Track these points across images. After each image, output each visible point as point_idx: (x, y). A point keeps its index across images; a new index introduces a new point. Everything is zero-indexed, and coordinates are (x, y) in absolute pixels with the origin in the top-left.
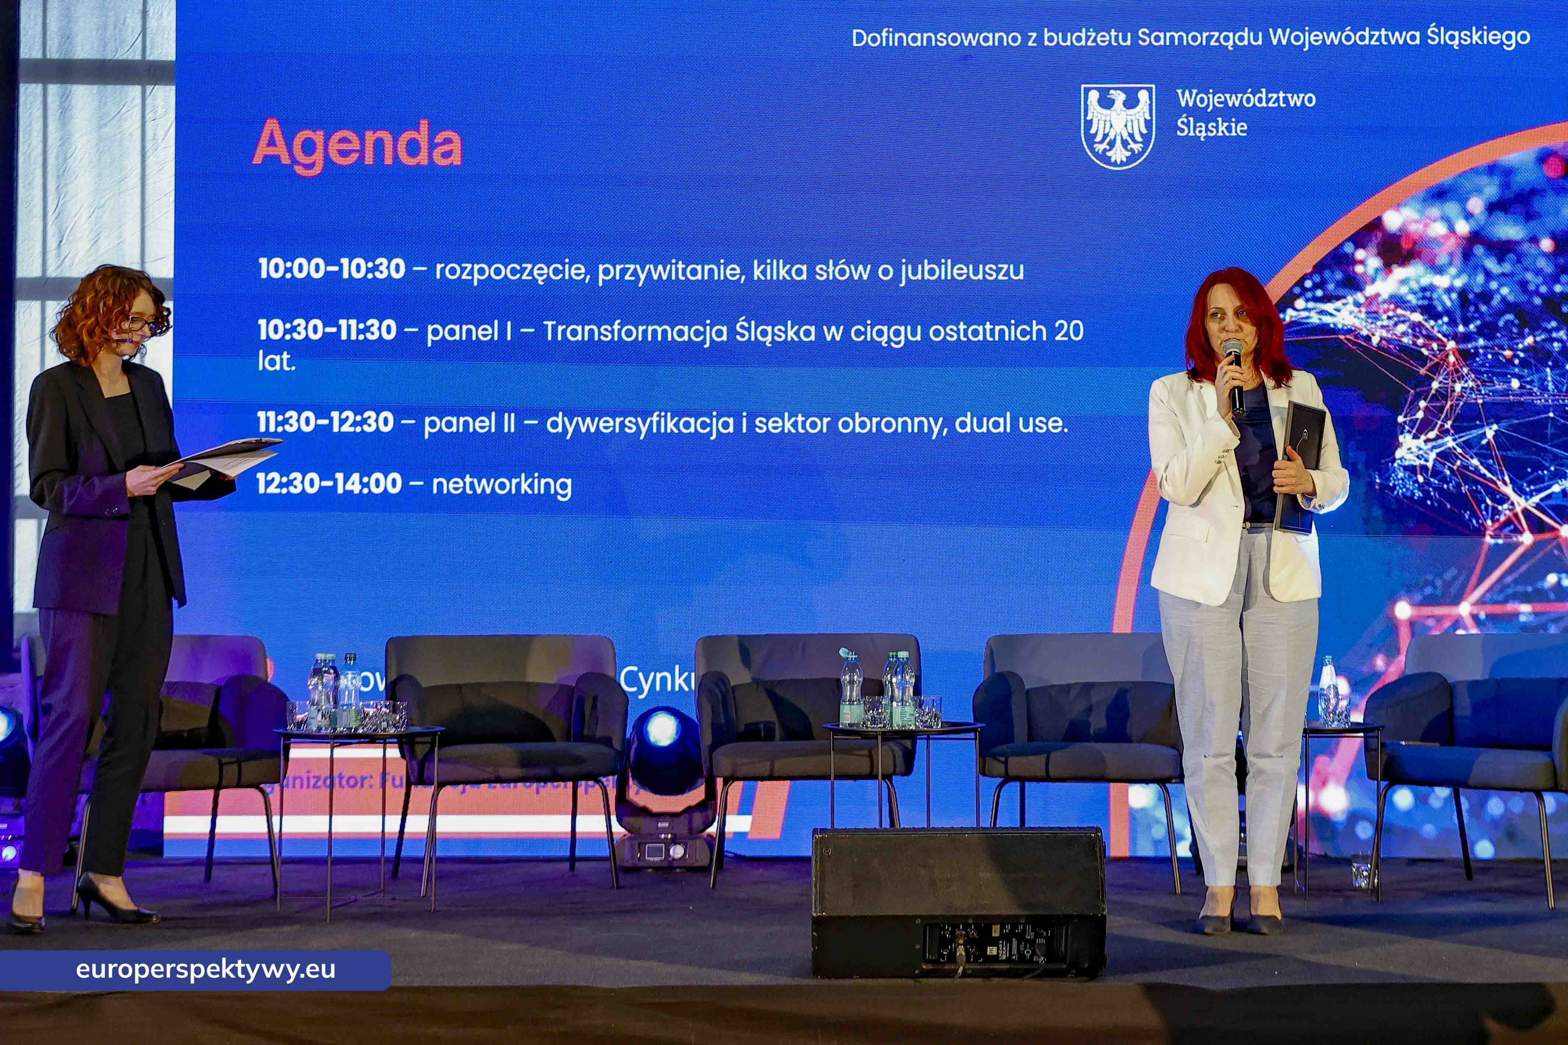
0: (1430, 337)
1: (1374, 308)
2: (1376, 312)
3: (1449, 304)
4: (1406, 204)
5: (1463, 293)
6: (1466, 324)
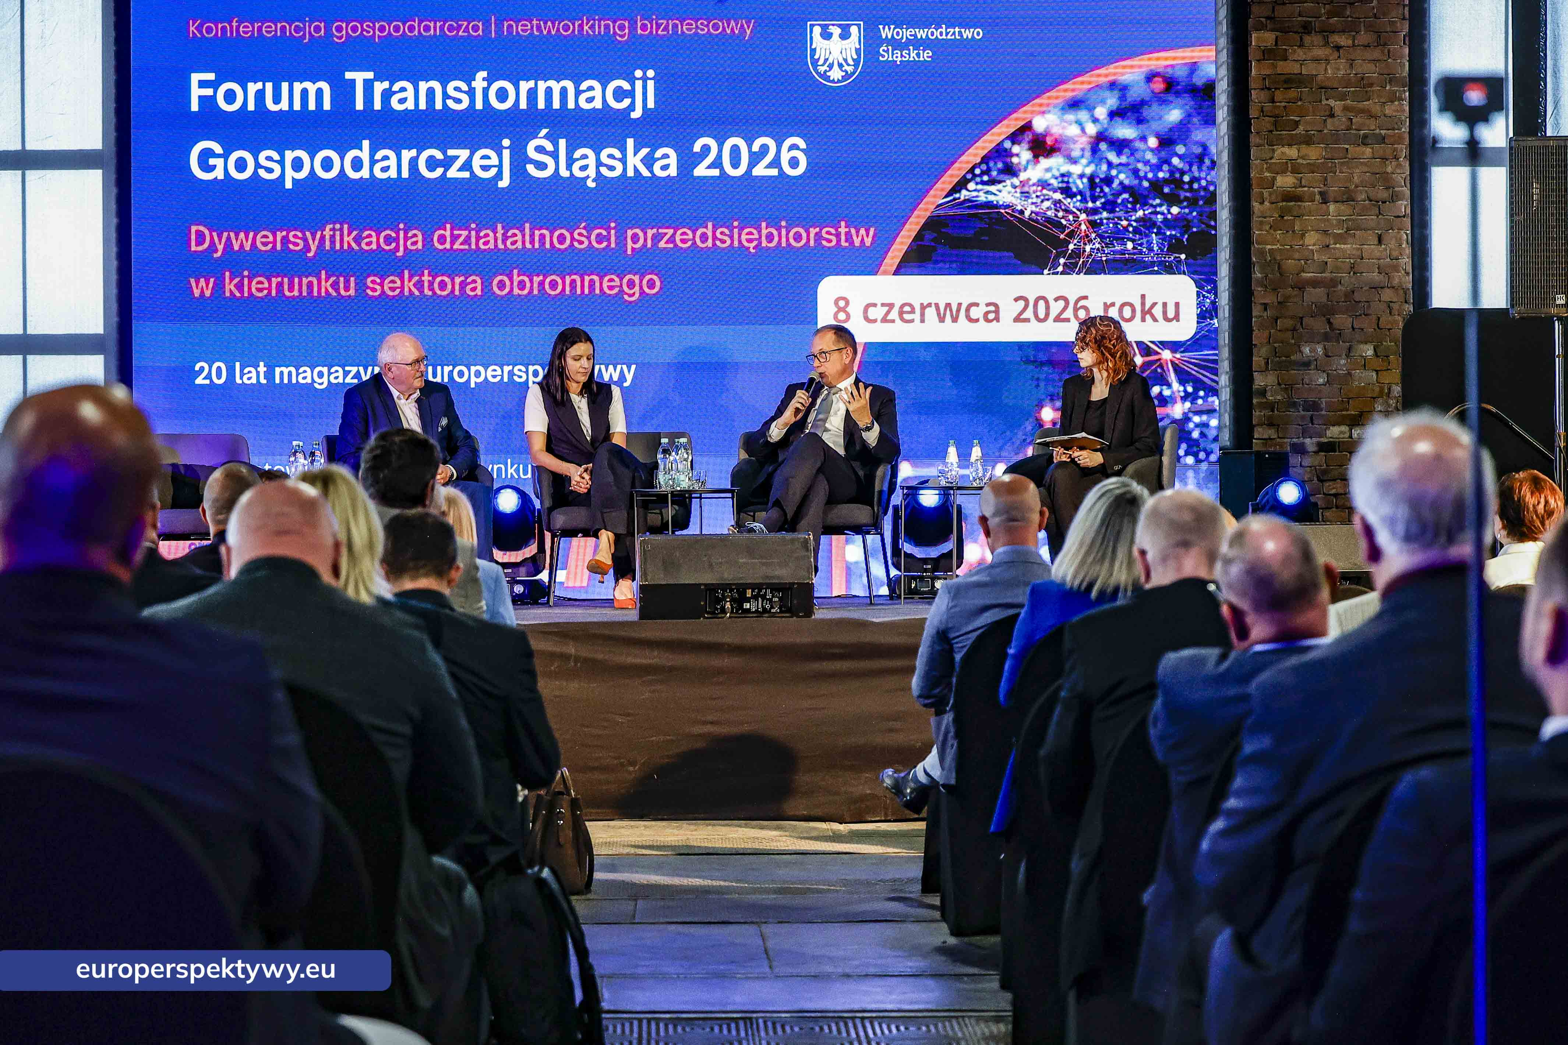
0: (1067, 211)
1: (1026, 189)
2: (1027, 192)
3: (1081, 186)
4: (1049, 112)
5: (1091, 178)
6: (1094, 201)
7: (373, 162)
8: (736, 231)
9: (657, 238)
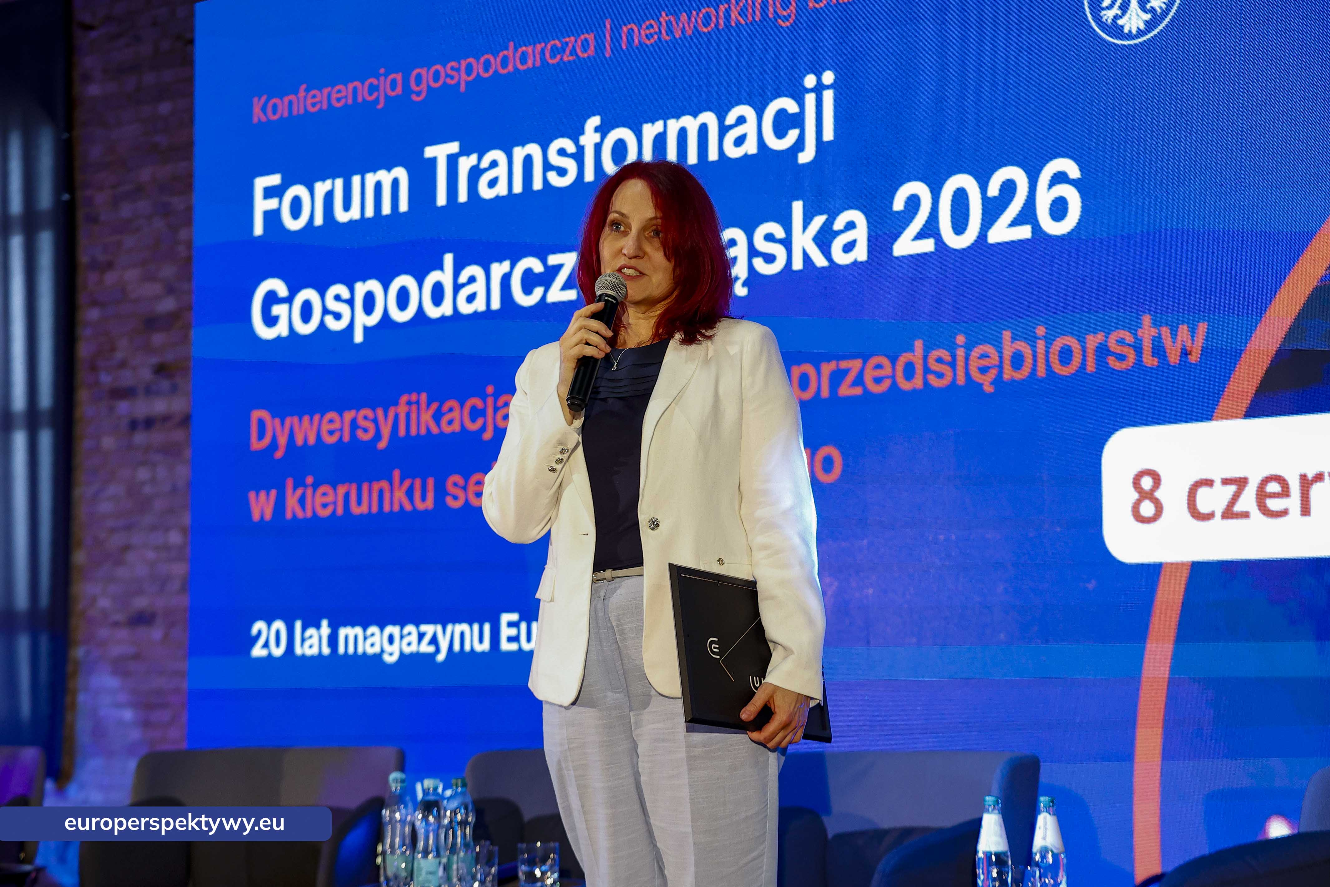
7: (457, 288)
8: (961, 353)
9: (838, 377)
